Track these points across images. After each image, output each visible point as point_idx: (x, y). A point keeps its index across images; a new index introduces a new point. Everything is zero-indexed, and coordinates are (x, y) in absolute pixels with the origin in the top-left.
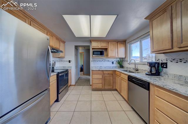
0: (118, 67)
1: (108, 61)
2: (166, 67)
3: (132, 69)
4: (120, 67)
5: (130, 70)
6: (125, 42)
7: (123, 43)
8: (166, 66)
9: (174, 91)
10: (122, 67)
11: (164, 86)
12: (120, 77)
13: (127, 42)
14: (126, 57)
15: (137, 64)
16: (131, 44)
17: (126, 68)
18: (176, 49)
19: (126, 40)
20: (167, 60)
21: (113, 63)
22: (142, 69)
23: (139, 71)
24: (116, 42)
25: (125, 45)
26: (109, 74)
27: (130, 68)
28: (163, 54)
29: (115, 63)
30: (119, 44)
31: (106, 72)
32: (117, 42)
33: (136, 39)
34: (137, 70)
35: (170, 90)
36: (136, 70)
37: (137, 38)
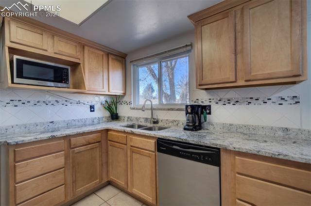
0: (106, 117)
1: (79, 103)
2: (210, 113)
3: (143, 120)
4: (110, 119)
5: (141, 124)
6: (125, 58)
7: (120, 59)
8: (210, 110)
9: (281, 157)
10: (115, 117)
11: (259, 152)
12: (126, 145)
13: (128, 59)
14: (125, 94)
15: (154, 109)
16: (137, 66)
17: (126, 119)
18: (241, 83)
19: (126, 55)
20: (210, 101)
21: (92, 108)
22: (166, 119)
23: (160, 124)
24: (104, 51)
25: (124, 65)
26: (90, 144)
27: (138, 119)
28: (204, 91)
29: (100, 109)
30: (112, 58)
31: (81, 140)
32: (108, 54)
33: (153, 56)
34: (156, 122)
35: (273, 156)
36: (154, 123)
37: (157, 55)
